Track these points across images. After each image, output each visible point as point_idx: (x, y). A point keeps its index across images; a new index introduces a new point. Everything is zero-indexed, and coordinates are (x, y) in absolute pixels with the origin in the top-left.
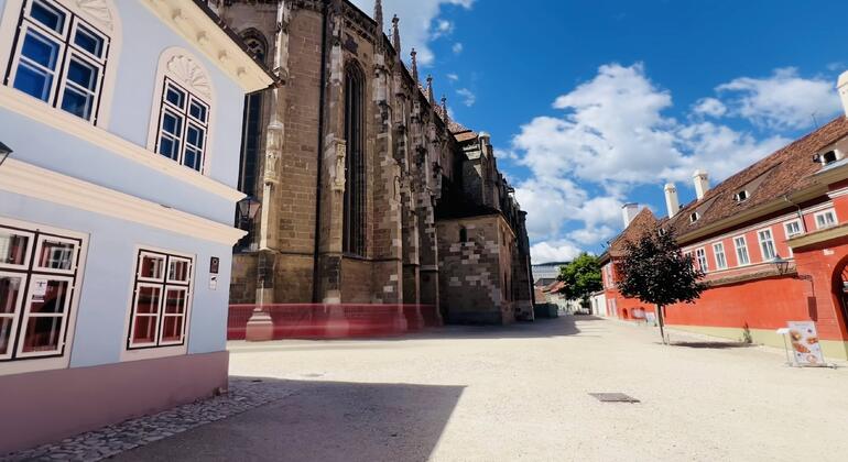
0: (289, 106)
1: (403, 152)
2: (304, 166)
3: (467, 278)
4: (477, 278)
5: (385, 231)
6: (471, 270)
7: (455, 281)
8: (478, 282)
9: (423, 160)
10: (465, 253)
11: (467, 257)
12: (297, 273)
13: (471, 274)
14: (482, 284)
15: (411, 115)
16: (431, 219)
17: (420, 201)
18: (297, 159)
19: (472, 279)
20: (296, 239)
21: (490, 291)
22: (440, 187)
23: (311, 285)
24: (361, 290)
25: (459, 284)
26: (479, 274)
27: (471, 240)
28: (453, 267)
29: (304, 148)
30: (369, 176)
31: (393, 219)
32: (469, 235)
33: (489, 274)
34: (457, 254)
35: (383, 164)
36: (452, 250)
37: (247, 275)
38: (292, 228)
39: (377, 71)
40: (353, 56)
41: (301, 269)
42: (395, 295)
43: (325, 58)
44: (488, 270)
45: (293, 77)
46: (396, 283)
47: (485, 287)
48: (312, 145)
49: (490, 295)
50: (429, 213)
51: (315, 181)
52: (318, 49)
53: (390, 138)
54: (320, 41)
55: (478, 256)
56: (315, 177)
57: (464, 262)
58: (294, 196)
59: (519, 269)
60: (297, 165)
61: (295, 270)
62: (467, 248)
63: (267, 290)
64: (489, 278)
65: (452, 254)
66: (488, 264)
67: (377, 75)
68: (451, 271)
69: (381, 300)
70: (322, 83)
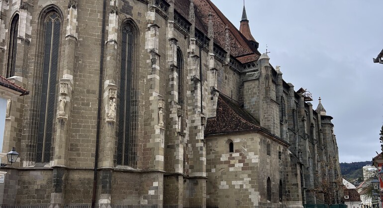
0: (77, 61)
1: (172, 85)
2: (88, 105)
3: (234, 183)
4: (240, 183)
5: (151, 149)
6: (236, 176)
7: (223, 185)
8: (241, 186)
9: (196, 88)
10: (232, 162)
11: (233, 166)
12: (82, 181)
13: (236, 180)
14: (245, 187)
15: (188, 51)
16: (201, 136)
17: (193, 121)
18: (83, 100)
19: (237, 183)
20: (81, 157)
21: (250, 193)
22: (215, 107)
23: (91, 190)
24: (131, 193)
25: (227, 187)
26: (242, 179)
27: (237, 151)
28: (223, 173)
29: (88, 92)
30: (141, 108)
31: (158, 140)
32: (235, 148)
33: (249, 179)
34: (226, 162)
35: (151, 98)
36: (222, 159)
37: (48, 183)
38: (78, 150)
39: (149, 25)
40: (128, 16)
41: (85, 179)
42: (156, 197)
43: (105, 22)
44: (249, 176)
45: (81, 39)
46: (157, 188)
47: (246, 190)
48: (94, 89)
49: (250, 197)
50: (199, 131)
51: (96, 116)
52: (100, 16)
53: (158, 77)
54: (102, 10)
55: (242, 165)
56: (96, 112)
57: (231, 169)
58: (80, 126)
59: (290, 174)
60: (83, 104)
61: (80, 180)
62: (233, 158)
63: (58, 194)
64: (250, 182)
65: (221, 163)
66: (250, 172)
67: (149, 29)
68: (221, 177)
69: (146, 201)
70: (103, 41)
